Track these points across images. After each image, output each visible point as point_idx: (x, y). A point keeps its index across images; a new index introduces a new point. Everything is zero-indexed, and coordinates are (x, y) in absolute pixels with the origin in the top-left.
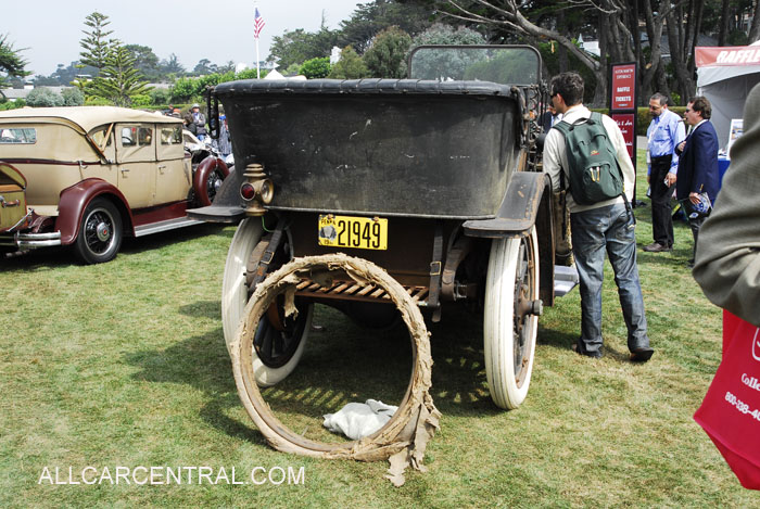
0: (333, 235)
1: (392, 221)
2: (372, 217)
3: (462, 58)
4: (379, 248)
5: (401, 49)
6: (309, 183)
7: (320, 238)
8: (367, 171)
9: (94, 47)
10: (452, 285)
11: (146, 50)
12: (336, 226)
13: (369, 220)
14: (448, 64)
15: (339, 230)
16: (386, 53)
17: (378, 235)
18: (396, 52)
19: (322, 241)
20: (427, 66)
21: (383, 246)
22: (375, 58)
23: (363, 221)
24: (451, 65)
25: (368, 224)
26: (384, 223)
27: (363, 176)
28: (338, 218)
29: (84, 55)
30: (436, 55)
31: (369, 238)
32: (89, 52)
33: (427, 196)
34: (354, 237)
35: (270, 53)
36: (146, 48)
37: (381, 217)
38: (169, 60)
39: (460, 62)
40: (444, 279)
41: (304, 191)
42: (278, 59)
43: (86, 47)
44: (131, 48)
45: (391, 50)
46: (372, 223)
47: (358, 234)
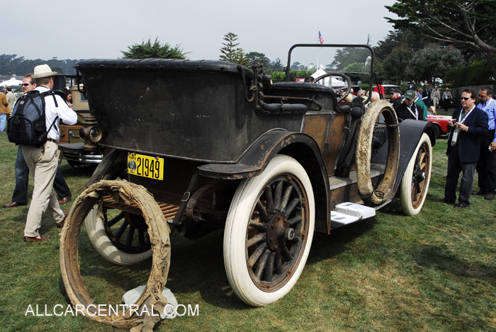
0: (135, 167)
1: (167, 160)
2: (155, 156)
3: (446, 66)
4: (159, 179)
5: (407, 59)
6: (121, 130)
7: (129, 169)
8: (150, 124)
9: (228, 52)
10: (191, 210)
11: (262, 55)
12: (136, 161)
13: (153, 158)
14: (436, 69)
15: (138, 164)
16: (397, 61)
17: (158, 170)
18: (403, 61)
19: (129, 171)
20: (422, 70)
21: (161, 178)
22: (390, 64)
23: (151, 158)
24: (438, 70)
25: (153, 161)
26: (161, 161)
27: (148, 127)
28: (138, 156)
29: (222, 57)
30: (429, 63)
31: (153, 171)
32: (225, 56)
33: (185, 143)
34: (145, 170)
35: (334, 59)
36: (262, 54)
37: (161, 157)
38: (276, 62)
39: (445, 67)
40: (188, 205)
41: (119, 135)
42: (339, 63)
43: (223, 52)
44: (252, 54)
45: (401, 59)
46: (155, 160)
47: (147, 168)
